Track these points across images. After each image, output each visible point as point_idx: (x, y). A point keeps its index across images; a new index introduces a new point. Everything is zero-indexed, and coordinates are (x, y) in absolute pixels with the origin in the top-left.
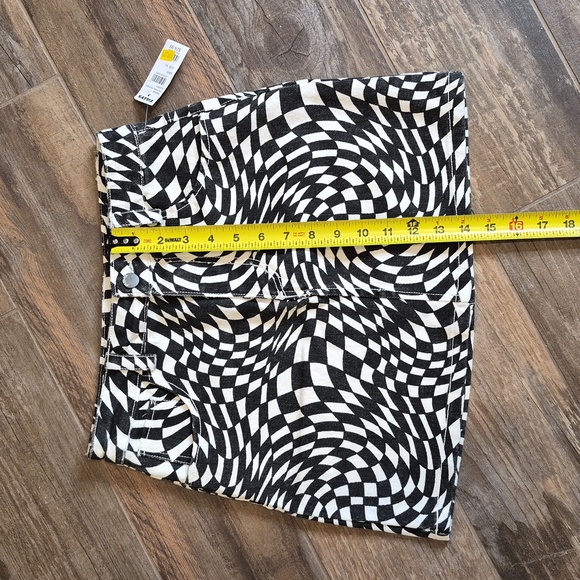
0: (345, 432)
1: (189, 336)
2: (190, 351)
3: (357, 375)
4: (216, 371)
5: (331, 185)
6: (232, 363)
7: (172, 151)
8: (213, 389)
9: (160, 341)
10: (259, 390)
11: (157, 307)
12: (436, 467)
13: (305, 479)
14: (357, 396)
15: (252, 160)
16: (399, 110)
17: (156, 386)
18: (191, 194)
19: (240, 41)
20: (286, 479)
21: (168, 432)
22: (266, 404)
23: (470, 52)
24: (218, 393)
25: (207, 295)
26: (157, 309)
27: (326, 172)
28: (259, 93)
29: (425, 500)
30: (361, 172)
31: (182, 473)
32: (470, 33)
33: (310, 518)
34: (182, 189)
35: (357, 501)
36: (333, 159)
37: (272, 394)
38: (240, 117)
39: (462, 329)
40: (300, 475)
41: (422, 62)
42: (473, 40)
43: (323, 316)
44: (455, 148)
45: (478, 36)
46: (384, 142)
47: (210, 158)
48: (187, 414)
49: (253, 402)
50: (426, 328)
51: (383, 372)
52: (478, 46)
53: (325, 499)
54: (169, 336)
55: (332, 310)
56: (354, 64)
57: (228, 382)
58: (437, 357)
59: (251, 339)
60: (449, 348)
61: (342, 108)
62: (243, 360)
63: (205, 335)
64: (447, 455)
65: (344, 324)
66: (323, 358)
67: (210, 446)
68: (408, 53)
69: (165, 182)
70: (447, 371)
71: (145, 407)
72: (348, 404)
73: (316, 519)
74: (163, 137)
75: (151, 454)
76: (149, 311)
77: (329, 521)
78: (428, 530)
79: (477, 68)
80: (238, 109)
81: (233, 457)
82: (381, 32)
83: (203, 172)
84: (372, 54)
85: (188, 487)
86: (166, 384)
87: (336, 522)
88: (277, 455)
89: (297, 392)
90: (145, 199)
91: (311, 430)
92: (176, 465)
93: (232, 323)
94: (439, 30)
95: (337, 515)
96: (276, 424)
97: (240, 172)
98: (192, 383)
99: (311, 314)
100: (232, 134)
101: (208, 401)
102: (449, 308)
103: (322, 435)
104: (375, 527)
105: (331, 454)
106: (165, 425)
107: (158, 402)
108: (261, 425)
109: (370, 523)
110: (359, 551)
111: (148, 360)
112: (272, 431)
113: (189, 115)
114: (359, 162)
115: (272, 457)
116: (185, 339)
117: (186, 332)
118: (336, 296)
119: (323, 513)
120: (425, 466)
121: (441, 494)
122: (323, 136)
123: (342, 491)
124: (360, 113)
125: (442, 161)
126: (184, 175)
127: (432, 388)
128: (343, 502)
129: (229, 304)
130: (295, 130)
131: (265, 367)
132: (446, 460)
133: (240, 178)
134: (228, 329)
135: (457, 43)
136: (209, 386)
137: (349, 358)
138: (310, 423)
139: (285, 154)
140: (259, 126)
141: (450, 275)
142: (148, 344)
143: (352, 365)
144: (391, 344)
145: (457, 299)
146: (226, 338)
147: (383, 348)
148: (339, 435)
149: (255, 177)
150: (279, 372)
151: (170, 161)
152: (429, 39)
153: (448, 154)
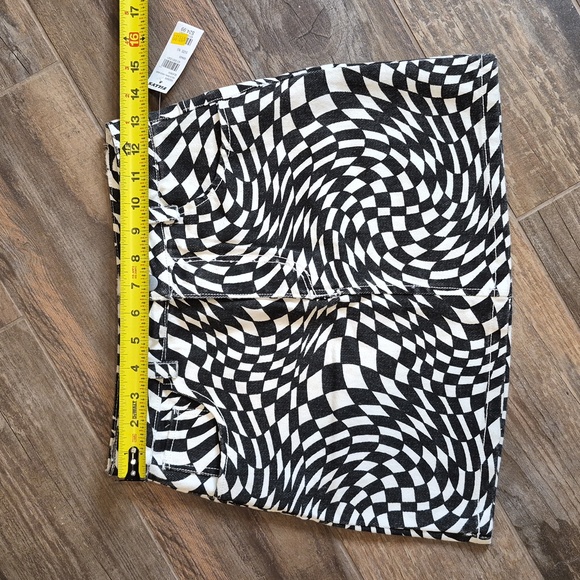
0: (380, 436)
1: (212, 340)
2: (214, 356)
3: (392, 375)
4: (242, 376)
5: (358, 177)
6: (259, 368)
7: (188, 142)
8: (240, 396)
9: (181, 347)
10: (288, 395)
11: (178, 311)
12: (475, 469)
13: (340, 486)
14: (392, 397)
15: (274, 151)
16: (430, 96)
17: (179, 395)
18: (210, 188)
19: (256, 22)
20: (320, 487)
21: (193, 443)
22: (296, 410)
23: (500, 32)
24: (245, 400)
25: (231, 296)
26: (178, 312)
27: (354, 164)
28: (281, 79)
29: (464, 503)
30: (390, 163)
31: (210, 485)
32: (499, 13)
33: (347, 527)
34: (200, 184)
35: (394, 507)
36: (361, 150)
37: (302, 398)
38: (263, 106)
39: (501, 325)
40: (335, 482)
41: (450, 44)
42: (503, 20)
43: (354, 315)
44: (489, 134)
45: (507, 16)
46: (414, 130)
47: (231, 149)
48: (213, 422)
49: (283, 407)
50: (463, 324)
51: (419, 372)
52: (507, 26)
53: (361, 507)
54: (191, 341)
55: (364, 308)
56: (379, 46)
57: (255, 387)
58: (474, 354)
59: (278, 341)
60: (487, 345)
61: (369, 95)
62: (270, 364)
63: (229, 338)
64: (487, 456)
65: (376, 322)
66: (355, 360)
67: (239, 455)
68: (435, 34)
69: (181, 177)
70: (485, 369)
71: (168, 417)
72: (383, 406)
73: (352, 527)
74: (178, 128)
75: (176, 467)
76: (169, 315)
77: (366, 529)
78: (469, 534)
79: (508, 49)
80: (261, 96)
81: (264, 467)
82: (406, 11)
83: (223, 164)
84: (396, 35)
85: (216, 500)
86: (189, 393)
87: (374, 530)
88: (309, 463)
89: (328, 396)
90: (160, 195)
91: (345, 434)
92: (203, 478)
93: (258, 325)
94: (467, 9)
95: (374, 522)
96: (307, 430)
97: (262, 165)
98: (217, 390)
99: (342, 314)
100: (254, 123)
101: (235, 409)
102: (488, 303)
103: (357, 439)
104: (414, 534)
105: (366, 459)
106: (190, 436)
107: (181, 412)
108: (291, 431)
109: (409, 529)
110: (397, 559)
111: (169, 367)
112: (303, 437)
113: (206, 103)
114: (387, 152)
115: (304, 465)
116: (208, 343)
117: (208, 336)
118: (368, 294)
119: (360, 521)
120: (464, 469)
121: (481, 496)
122: (349, 125)
123: (379, 497)
124: (388, 100)
125: (475, 149)
126: (202, 168)
127: (470, 387)
128: (380, 509)
129: (255, 305)
130: (320, 119)
131: (294, 371)
132: (486, 462)
133: (262, 170)
134: (254, 332)
135: (485, 22)
136: (235, 392)
137: (382, 358)
138: (344, 427)
139: (310, 145)
140: (282, 114)
141: (487, 269)
142: (169, 350)
143: (386, 365)
144: (426, 342)
145: (495, 293)
146: (251, 341)
147: (418, 347)
148: (374, 439)
149: (278, 169)
150: (309, 375)
151: (186, 153)
152: (456, 19)
153: (481, 141)
